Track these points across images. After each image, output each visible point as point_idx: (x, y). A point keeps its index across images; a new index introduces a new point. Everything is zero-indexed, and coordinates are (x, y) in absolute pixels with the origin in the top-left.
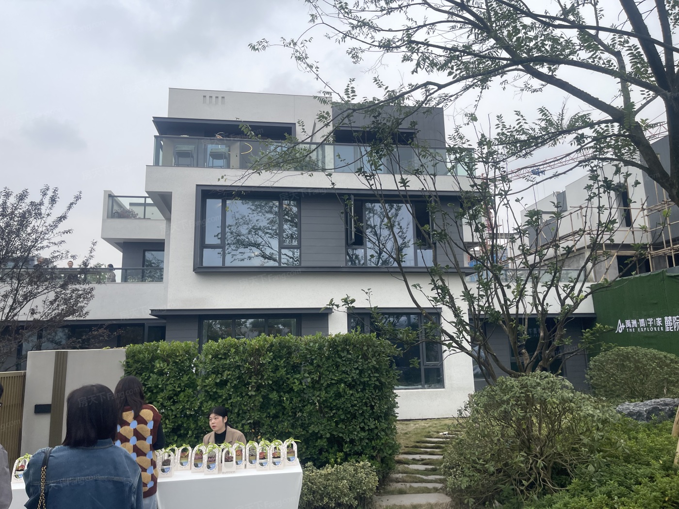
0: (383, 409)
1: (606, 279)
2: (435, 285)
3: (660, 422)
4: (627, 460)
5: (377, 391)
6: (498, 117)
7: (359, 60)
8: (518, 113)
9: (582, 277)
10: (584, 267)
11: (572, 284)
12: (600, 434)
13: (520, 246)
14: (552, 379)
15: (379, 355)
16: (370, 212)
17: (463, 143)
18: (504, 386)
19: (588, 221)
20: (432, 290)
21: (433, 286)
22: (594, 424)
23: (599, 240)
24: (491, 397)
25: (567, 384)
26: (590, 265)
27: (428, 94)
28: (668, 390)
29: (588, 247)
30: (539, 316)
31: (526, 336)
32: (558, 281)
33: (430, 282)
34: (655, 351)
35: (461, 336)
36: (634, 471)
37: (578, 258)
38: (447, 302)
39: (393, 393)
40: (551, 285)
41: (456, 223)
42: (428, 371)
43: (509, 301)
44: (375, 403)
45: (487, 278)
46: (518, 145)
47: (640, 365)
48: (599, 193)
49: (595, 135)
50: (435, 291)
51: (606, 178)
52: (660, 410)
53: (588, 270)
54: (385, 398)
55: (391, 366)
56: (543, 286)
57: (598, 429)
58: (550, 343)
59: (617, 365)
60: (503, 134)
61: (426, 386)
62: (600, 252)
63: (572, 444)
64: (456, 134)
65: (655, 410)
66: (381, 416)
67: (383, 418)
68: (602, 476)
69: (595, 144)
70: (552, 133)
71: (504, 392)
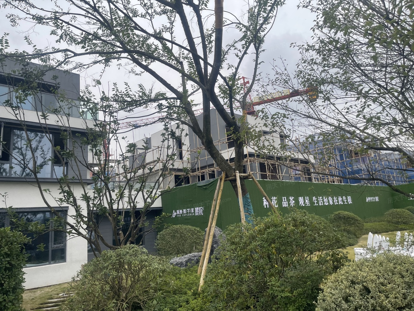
0: (11, 285)
1: (169, 187)
2: (63, 190)
3: (192, 267)
4: (175, 293)
5: (7, 272)
6: (114, 84)
7: (16, 24)
8: (126, 84)
9: (157, 186)
10: (159, 179)
11: (151, 190)
12: (161, 279)
13: (123, 166)
14: (136, 249)
15: (12, 244)
16: (18, 138)
17: (90, 97)
18: (106, 257)
19: (162, 153)
20: (60, 193)
21: (61, 191)
22: (158, 274)
23: (167, 164)
24: (96, 265)
25: (144, 251)
26: (161, 179)
27: (67, 58)
28: (196, 248)
29: (161, 169)
30: (132, 210)
31: (122, 222)
32: (144, 188)
33: (59, 188)
34: (190, 227)
35: (79, 225)
36: (178, 299)
37: (155, 175)
38: (71, 202)
39: (22, 272)
40: (140, 190)
41: (81, 147)
42: (54, 251)
43: (113, 200)
44: (5, 281)
45: (101, 186)
46: (125, 104)
47: (183, 235)
48: (168, 138)
49: (167, 105)
50: (62, 194)
51: (172, 130)
52: (192, 260)
53: (160, 182)
54: (14, 276)
55: (21, 251)
56: (135, 191)
57: (160, 276)
58: (137, 226)
59: (171, 236)
60: (117, 95)
61: (52, 262)
62: (167, 172)
63: (144, 288)
64: (86, 90)
65: (190, 260)
66: (10, 291)
67: (11, 292)
68: (161, 305)
69: (168, 110)
70: (145, 100)
71: (105, 260)
